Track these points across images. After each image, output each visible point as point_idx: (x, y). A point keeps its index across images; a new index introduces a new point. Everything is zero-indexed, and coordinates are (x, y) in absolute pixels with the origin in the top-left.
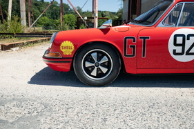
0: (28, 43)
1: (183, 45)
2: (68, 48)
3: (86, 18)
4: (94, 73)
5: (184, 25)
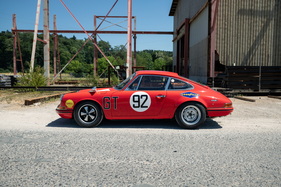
0: (49, 98)
1: (139, 101)
2: (70, 104)
3: (118, 68)
4: (86, 119)
5: (140, 89)
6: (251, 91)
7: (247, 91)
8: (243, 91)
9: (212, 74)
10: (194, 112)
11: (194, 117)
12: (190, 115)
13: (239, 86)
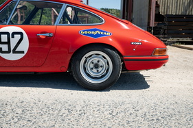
6: (189, 40)
7: (185, 40)
8: (181, 40)
9: (153, 24)
10: (102, 62)
11: (102, 71)
12: (96, 66)
13: (177, 35)
